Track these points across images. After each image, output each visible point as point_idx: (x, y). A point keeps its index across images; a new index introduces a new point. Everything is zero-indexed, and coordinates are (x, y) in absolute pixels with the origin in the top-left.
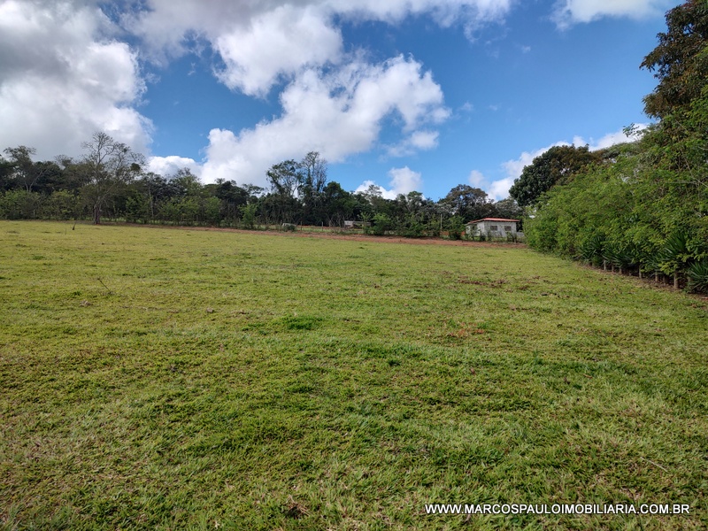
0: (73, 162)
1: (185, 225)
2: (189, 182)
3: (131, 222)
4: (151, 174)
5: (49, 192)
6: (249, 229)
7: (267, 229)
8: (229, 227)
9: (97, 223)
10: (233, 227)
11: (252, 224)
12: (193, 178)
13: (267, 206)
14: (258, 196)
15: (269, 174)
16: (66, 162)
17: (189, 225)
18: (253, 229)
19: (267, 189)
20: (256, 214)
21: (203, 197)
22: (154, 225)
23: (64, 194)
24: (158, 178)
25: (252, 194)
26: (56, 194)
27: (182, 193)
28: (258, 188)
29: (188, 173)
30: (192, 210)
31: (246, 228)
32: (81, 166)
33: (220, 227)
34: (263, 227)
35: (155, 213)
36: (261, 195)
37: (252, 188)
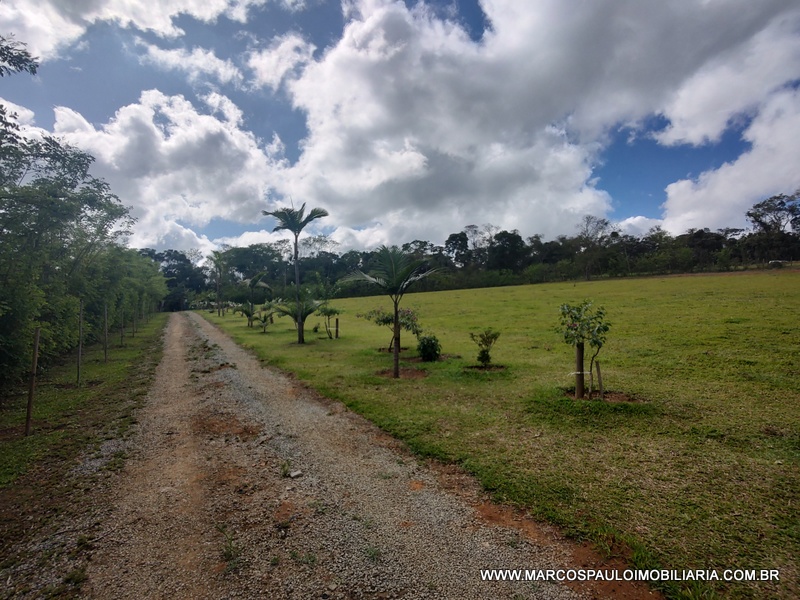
0: (567, 238)
1: (658, 274)
2: (661, 237)
3: (613, 276)
4: (626, 236)
5: (555, 262)
6: (724, 271)
7: (745, 269)
8: (701, 272)
9: (589, 280)
10: (706, 271)
11: (727, 266)
12: (664, 233)
13: (748, 246)
14: (737, 238)
15: (749, 214)
16: (563, 239)
17: (663, 274)
18: (729, 270)
19: (749, 228)
20: (732, 256)
21: (674, 248)
22: (632, 277)
23: (565, 262)
24: (632, 239)
25: (729, 236)
26: (559, 262)
27: (654, 247)
28: (736, 230)
29: (658, 229)
30: (664, 261)
31: (720, 271)
32: (574, 241)
33: (692, 272)
34: (741, 267)
35: (631, 268)
36: (740, 236)
37: (728, 231)
